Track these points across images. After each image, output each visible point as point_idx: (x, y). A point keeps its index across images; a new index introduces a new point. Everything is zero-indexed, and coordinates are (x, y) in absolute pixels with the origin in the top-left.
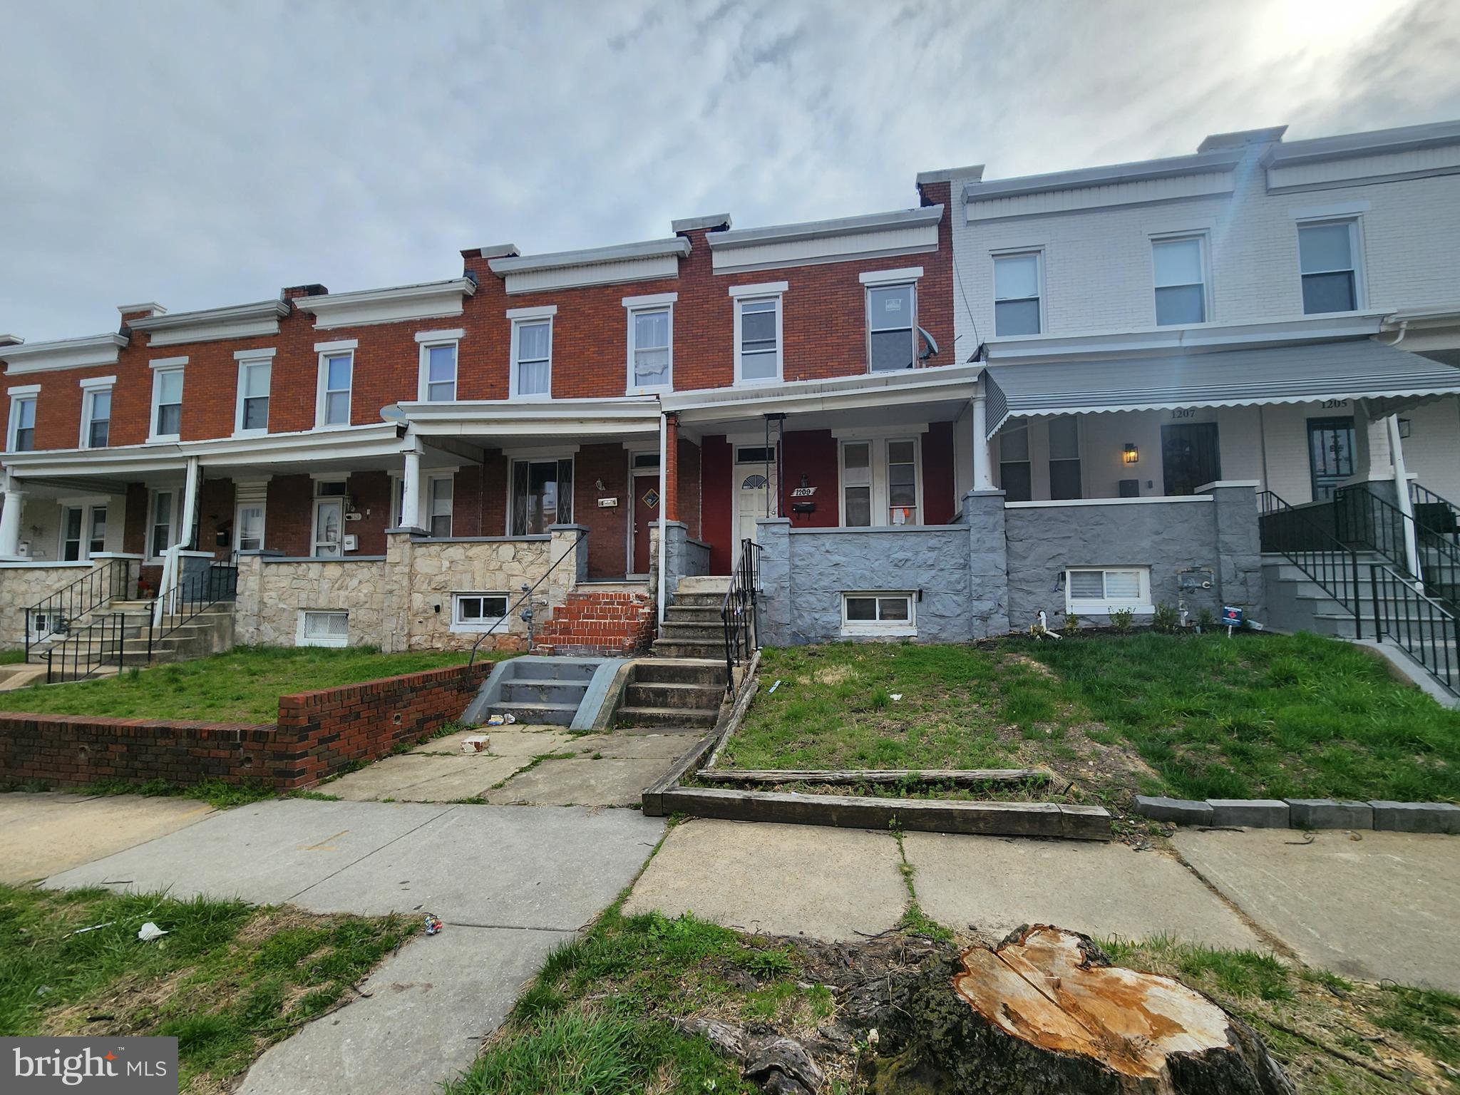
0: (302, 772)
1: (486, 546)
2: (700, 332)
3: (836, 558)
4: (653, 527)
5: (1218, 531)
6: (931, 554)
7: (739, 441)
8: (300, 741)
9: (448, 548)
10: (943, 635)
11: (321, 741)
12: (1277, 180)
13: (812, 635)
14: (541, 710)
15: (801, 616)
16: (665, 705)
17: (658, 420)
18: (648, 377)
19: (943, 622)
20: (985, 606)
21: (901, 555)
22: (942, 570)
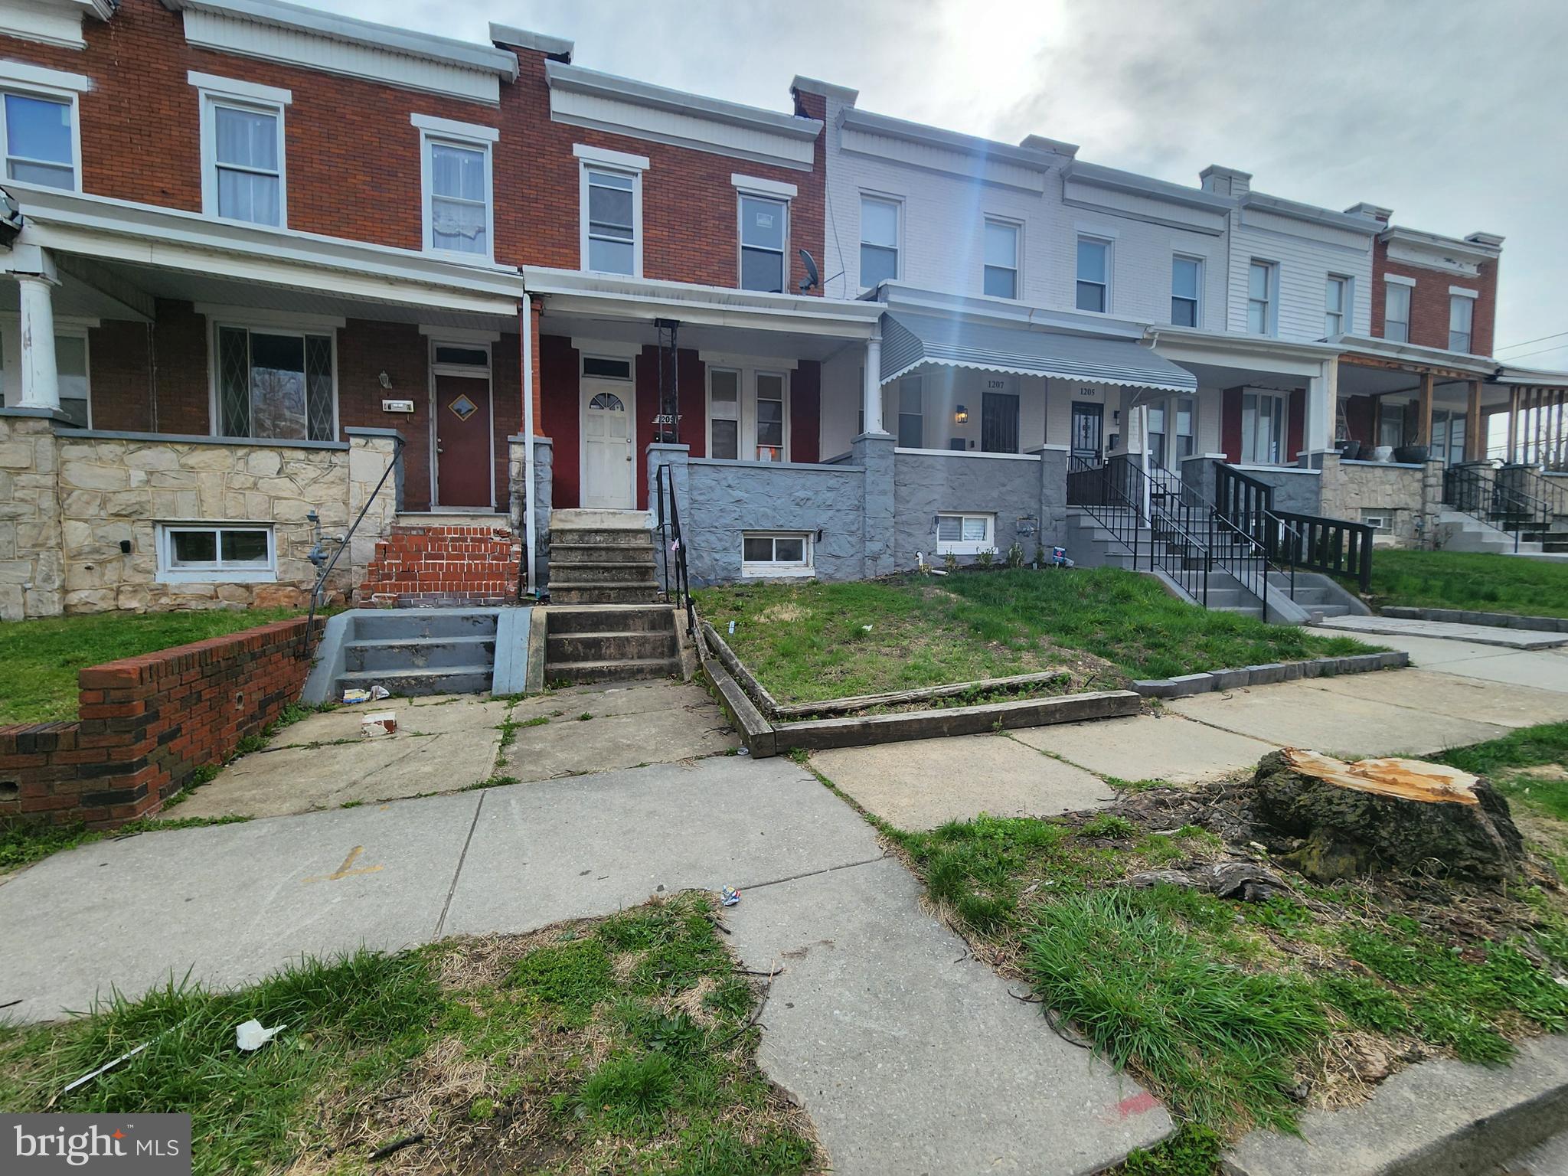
0: (144, 790)
1: (225, 452)
2: (533, 194)
3: (738, 494)
4: (514, 443)
5: (1042, 486)
6: (829, 494)
7: (587, 347)
8: (138, 739)
9: (140, 449)
10: (838, 575)
11: (163, 740)
12: (1073, 192)
13: (712, 577)
14: (429, 677)
15: (700, 557)
16: (599, 657)
17: (519, 301)
18: (453, 239)
19: (838, 562)
20: (874, 547)
21: (801, 494)
22: (838, 511)
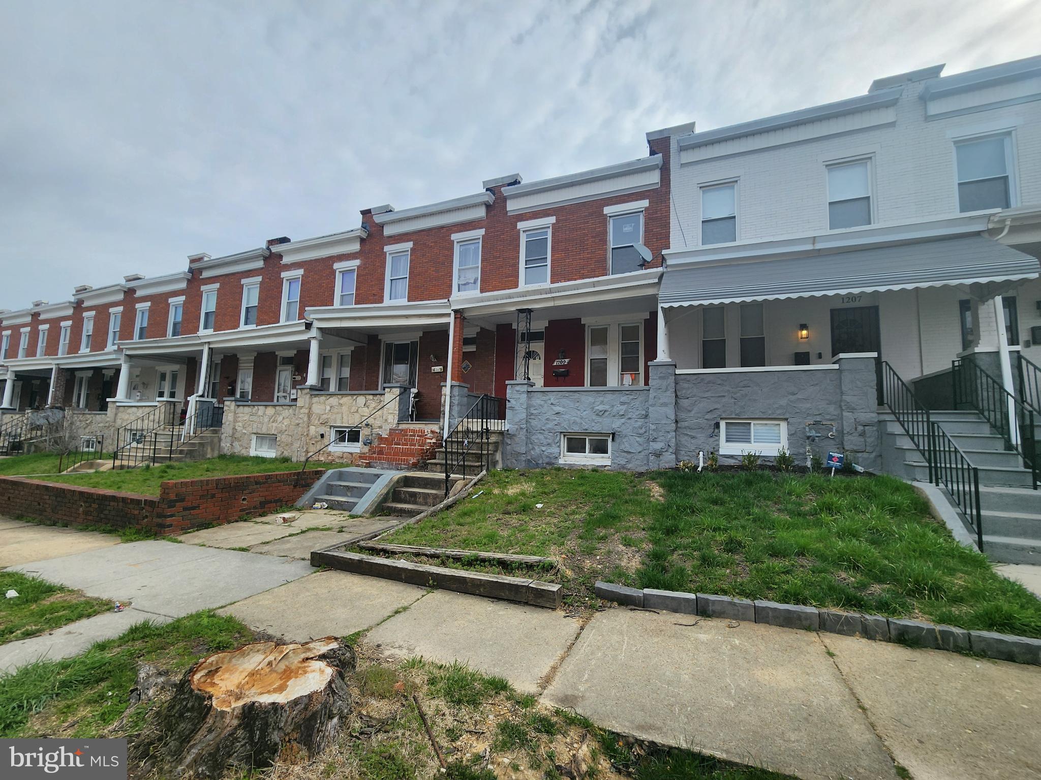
0: (170, 526)
1: (350, 397)
2: (498, 254)
3: (558, 409)
4: (443, 386)
5: (842, 393)
6: (622, 407)
8: (169, 507)
9: (329, 398)
10: (629, 466)
11: (185, 509)
13: (540, 462)
14: (342, 501)
15: (533, 449)
17: (449, 315)
18: (467, 286)
19: (629, 456)
20: (658, 446)
21: (601, 408)
22: (630, 418)
